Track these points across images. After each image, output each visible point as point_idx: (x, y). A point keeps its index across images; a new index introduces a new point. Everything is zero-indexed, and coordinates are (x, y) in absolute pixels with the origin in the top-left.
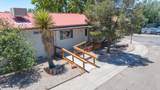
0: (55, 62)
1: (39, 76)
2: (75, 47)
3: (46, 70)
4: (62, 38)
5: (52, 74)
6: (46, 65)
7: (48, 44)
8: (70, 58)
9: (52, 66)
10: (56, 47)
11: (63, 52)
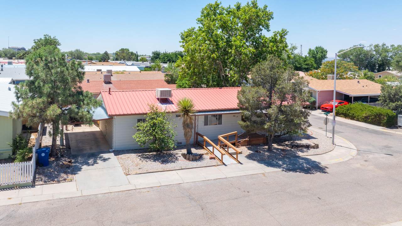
0: (194, 151)
1: (177, 159)
2: (220, 137)
3: (184, 155)
4: (206, 123)
5: (189, 159)
6: (185, 151)
7: (188, 130)
8: (211, 148)
9: (189, 152)
10: (198, 134)
11: (204, 140)
